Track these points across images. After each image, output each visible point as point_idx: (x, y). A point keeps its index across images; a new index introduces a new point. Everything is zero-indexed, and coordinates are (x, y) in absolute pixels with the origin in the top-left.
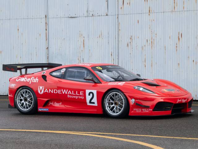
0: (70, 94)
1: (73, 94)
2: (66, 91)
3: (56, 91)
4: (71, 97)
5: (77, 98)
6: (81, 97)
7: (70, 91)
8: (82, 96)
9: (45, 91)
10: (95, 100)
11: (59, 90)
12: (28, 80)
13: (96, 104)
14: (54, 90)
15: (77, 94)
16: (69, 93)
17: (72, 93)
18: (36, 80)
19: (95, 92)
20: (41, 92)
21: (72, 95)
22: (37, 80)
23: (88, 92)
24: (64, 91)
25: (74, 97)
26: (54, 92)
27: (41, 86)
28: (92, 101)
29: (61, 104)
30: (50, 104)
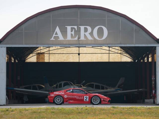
6: (82, 99)
9: (67, 97)
10: (88, 99)
11: (73, 96)
12: (60, 93)
13: (88, 101)
18: (63, 93)
19: (88, 97)
20: (65, 97)
23: (85, 97)
24: (75, 97)
26: (71, 97)
27: (66, 95)
28: (87, 100)
29: (73, 101)
30: (68, 101)
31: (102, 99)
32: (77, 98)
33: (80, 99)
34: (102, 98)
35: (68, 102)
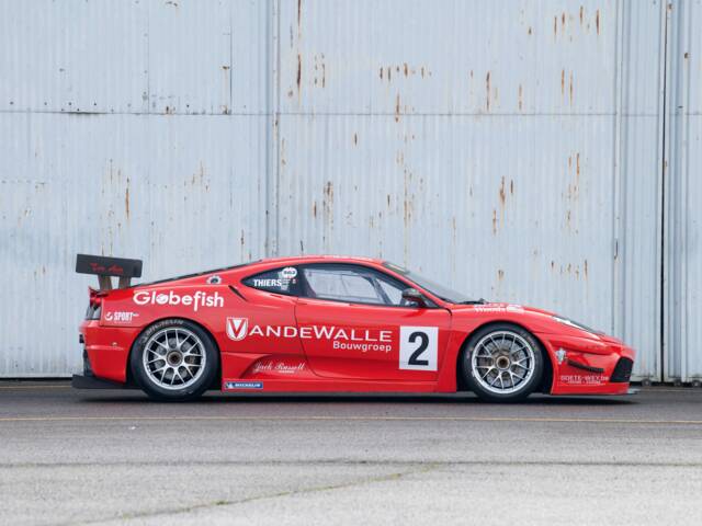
0: (342, 340)
1: (353, 338)
2: (328, 330)
3: (290, 332)
4: (344, 346)
5: (365, 350)
6: (382, 348)
7: (341, 331)
8: (385, 344)
9: (253, 332)
10: (431, 355)
11: (302, 329)
12: (187, 300)
13: (433, 366)
14: (286, 328)
15: (367, 339)
16: (337, 336)
17: (350, 337)
18: (216, 300)
19: (432, 333)
20: (236, 333)
21: (350, 342)
22: (219, 301)
23: (406, 331)
24: (319, 330)
25: (357, 347)
26: (286, 335)
27: (238, 316)
29: (301, 367)
30: (259, 369)
31: (560, 355)
32: (336, 345)
33: (365, 348)
34: (558, 346)
35: (261, 375)
